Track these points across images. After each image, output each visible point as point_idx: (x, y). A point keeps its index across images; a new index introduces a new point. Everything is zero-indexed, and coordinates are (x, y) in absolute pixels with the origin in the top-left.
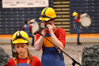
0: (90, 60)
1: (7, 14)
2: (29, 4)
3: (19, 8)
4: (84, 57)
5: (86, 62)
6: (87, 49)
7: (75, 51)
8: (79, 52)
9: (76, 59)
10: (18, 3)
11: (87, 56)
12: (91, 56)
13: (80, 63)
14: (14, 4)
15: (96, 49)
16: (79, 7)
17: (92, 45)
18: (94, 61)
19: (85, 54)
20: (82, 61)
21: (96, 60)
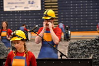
0: (74, 53)
1: (7, 16)
2: (25, 8)
3: (17, 11)
4: (70, 50)
5: (71, 54)
6: (72, 44)
7: (62, 45)
8: (66, 46)
9: (63, 52)
10: (16, 7)
11: (72, 50)
12: (75, 50)
13: (67, 55)
14: (13, 8)
15: (79, 44)
16: (65, 11)
17: (76, 41)
18: (77, 54)
19: (70, 48)
20: (68, 54)
21: (79, 53)
